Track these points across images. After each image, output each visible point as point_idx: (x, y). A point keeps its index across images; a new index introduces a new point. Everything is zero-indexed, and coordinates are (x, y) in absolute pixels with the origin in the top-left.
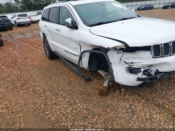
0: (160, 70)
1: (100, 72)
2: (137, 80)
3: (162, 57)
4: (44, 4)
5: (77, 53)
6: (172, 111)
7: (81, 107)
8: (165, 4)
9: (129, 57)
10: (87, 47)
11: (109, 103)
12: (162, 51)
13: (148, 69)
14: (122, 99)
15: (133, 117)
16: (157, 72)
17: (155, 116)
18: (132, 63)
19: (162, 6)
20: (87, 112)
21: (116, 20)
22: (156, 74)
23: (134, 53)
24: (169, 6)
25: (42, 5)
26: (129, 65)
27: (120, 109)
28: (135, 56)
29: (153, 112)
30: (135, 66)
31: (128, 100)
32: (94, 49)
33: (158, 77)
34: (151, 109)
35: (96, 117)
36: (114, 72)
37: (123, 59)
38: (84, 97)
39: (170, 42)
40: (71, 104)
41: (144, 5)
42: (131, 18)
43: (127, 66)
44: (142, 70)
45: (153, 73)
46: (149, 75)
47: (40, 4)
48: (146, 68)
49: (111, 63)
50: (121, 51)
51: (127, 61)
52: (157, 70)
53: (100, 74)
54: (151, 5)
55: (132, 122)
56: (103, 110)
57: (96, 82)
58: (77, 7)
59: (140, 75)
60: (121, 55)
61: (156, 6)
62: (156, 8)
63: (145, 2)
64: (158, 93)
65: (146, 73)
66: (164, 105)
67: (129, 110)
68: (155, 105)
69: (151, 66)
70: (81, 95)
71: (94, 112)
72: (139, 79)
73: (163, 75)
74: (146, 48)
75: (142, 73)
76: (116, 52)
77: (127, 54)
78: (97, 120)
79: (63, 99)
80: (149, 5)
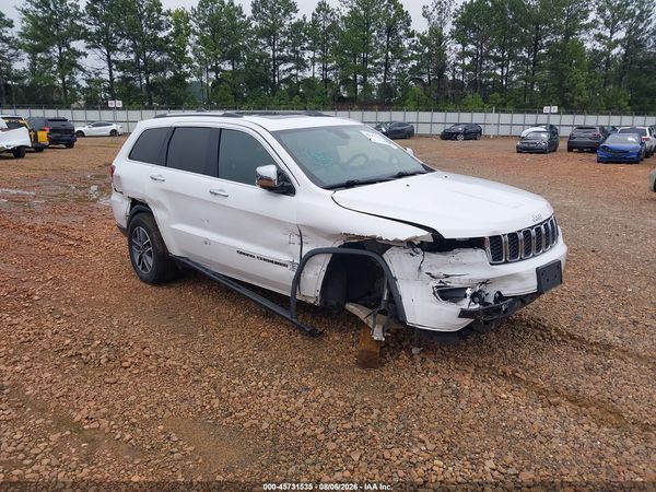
0: (505, 293)
1: (351, 307)
2: (460, 316)
3: (506, 262)
4: (22, 87)
5: (285, 258)
6: (534, 384)
7: (326, 394)
8: (448, 127)
9: (439, 264)
10: (323, 240)
11: (393, 380)
12: (506, 249)
13: (480, 291)
14: (420, 369)
15: (458, 402)
16: (500, 297)
17: (504, 396)
18: (447, 276)
19: (439, 130)
20: (348, 404)
21: (385, 178)
22: (496, 301)
23: (450, 254)
24: (458, 133)
25: (16, 91)
26: (441, 282)
27: (424, 390)
28: (452, 260)
29: (498, 390)
30: (454, 283)
31: (437, 372)
32: (346, 245)
33: (503, 308)
34: (493, 383)
35: (376, 411)
36: (403, 300)
37: (425, 269)
38: (323, 374)
39: (520, 231)
40: (295, 391)
41: (386, 123)
42: (413, 174)
43: (435, 283)
44: (468, 292)
45: (490, 300)
46: (483, 302)
47: (7, 86)
48: (478, 289)
49: (396, 279)
50: (419, 250)
51: (434, 273)
52: (499, 292)
53: (351, 315)
54: (406, 125)
55: (460, 412)
56: (383, 398)
57: (337, 338)
58: (283, 137)
59: (465, 304)
60: (419, 258)
61: (421, 129)
62: (421, 136)
63: (388, 113)
64: (497, 354)
65: (477, 299)
66: (517, 374)
67: (445, 391)
68: (498, 376)
69: (485, 282)
70: (310, 371)
71: (362, 402)
72: (464, 314)
73: (510, 303)
74: (475, 243)
75: (468, 300)
76: (407, 251)
77: (433, 255)
78: (379, 415)
79: (266, 384)
80: (400, 124)
